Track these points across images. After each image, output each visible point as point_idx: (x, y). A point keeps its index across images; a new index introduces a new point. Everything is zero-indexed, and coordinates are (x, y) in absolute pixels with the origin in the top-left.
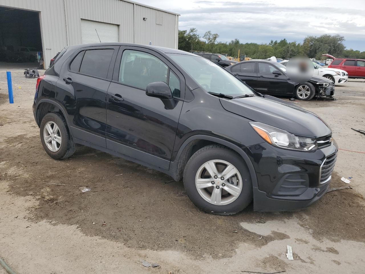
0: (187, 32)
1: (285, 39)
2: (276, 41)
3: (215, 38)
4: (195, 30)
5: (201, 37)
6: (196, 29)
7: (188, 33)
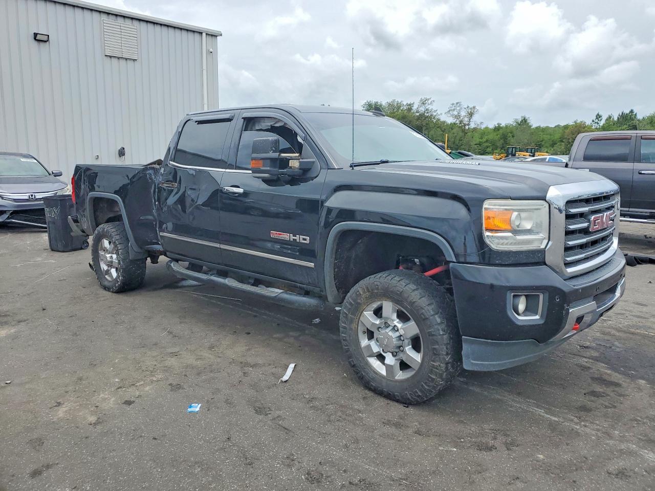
0: (414, 105)
1: (632, 111)
2: (610, 117)
3: (471, 115)
4: (429, 101)
5: (441, 114)
6: (432, 99)
7: (415, 108)
